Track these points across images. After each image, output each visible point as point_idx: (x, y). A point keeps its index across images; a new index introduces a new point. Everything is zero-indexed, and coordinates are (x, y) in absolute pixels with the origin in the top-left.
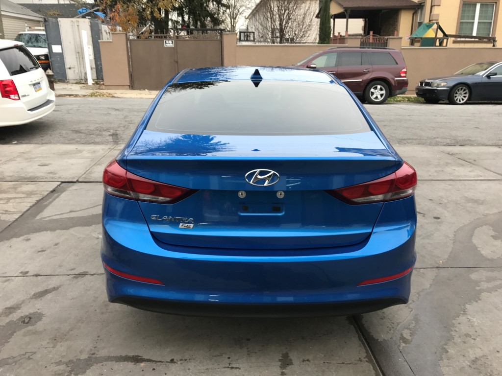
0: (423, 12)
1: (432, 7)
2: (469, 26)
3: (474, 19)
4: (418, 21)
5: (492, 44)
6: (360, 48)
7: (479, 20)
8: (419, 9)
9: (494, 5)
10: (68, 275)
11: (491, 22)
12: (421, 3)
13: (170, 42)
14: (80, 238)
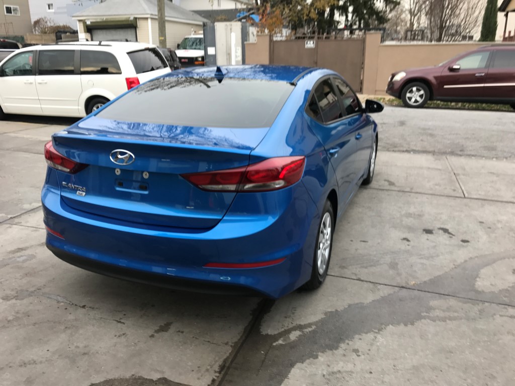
13: (312, 42)
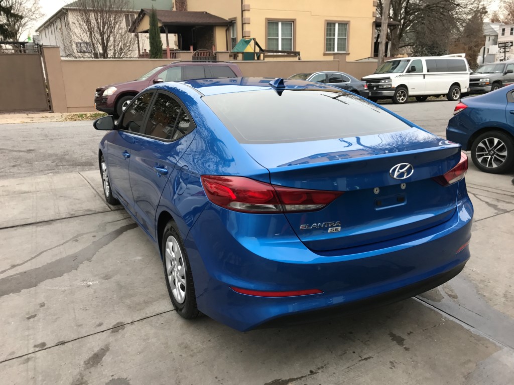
0: (235, 28)
1: (243, 24)
2: (275, 42)
3: (278, 36)
4: (231, 37)
5: (298, 58)
6: (193, 62)
7: (282, 36)
8: (230, 26)
9: (291, 23)
10: (103, 332)
11: (291, 39)
12: (232, 21)
14: (65, 291)
